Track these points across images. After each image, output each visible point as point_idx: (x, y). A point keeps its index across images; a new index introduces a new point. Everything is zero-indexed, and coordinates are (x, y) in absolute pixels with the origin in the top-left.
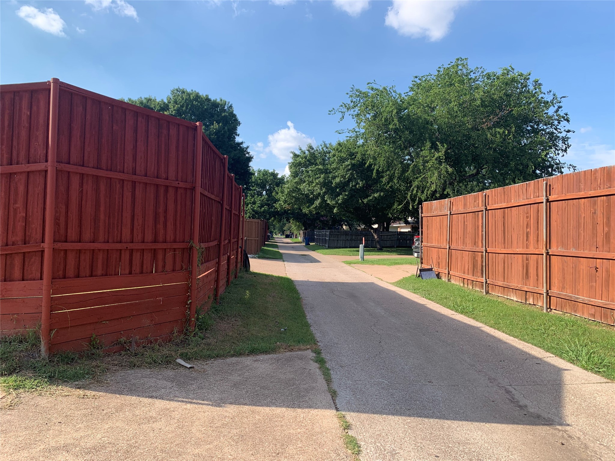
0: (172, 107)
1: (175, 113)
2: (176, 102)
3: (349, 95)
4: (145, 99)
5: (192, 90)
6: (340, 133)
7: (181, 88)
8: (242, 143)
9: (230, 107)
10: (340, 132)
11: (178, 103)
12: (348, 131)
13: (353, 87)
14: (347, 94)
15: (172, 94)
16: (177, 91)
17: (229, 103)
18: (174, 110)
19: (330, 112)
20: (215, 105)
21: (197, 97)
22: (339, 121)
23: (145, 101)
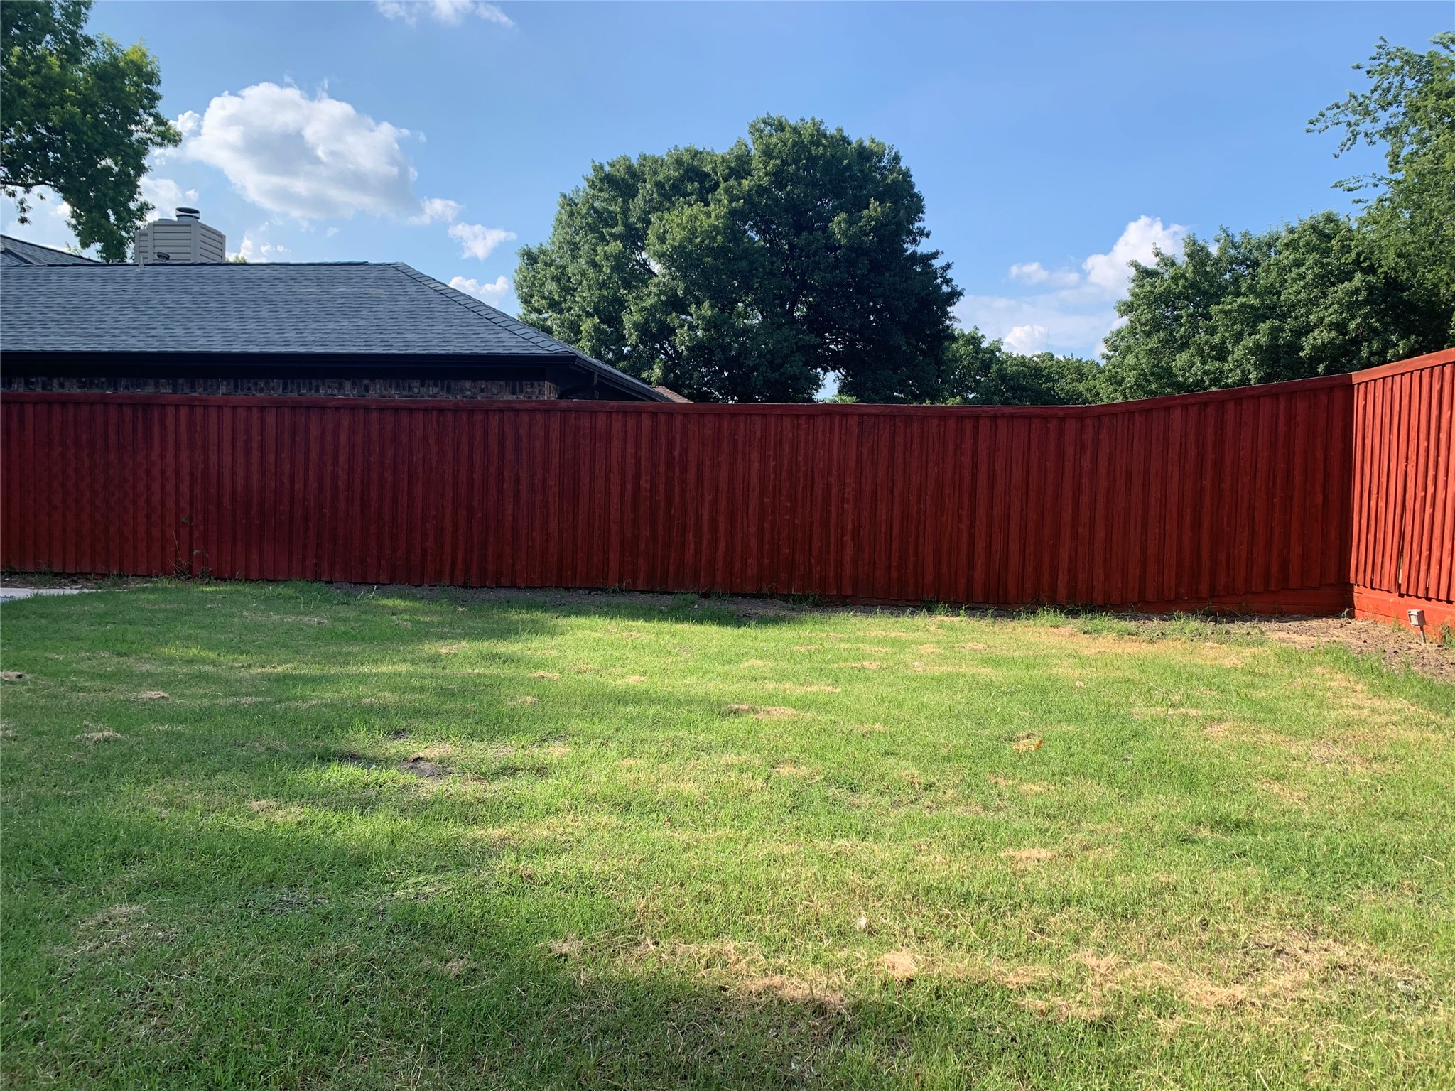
0: (761, 165)
1: (770, 181)
2: (768, 153)
3: (1364, 71)
4: (688, 150)
5: (802, 120)
6: (1350, 190)
7: (774, 115)
8: (935, 255)
9: (894, 159)
10: (1352, 186)
11: (775, 154)
12: (1373, 181)
13: (1382, 43)
14: (1359, 68)
15: (753, 134)
16: (765, 123)
17: (891, 149)
18: (767, 174)
19: (1312, 127)
20: (865, 155)
21: (819, 136)
22: (1337, 152)
23: (686, 158)
